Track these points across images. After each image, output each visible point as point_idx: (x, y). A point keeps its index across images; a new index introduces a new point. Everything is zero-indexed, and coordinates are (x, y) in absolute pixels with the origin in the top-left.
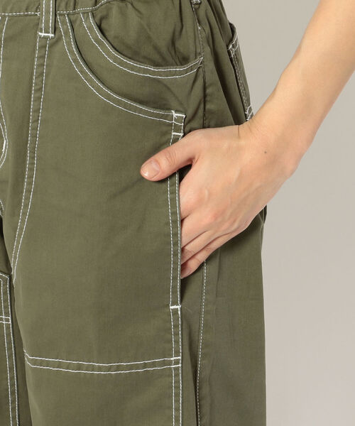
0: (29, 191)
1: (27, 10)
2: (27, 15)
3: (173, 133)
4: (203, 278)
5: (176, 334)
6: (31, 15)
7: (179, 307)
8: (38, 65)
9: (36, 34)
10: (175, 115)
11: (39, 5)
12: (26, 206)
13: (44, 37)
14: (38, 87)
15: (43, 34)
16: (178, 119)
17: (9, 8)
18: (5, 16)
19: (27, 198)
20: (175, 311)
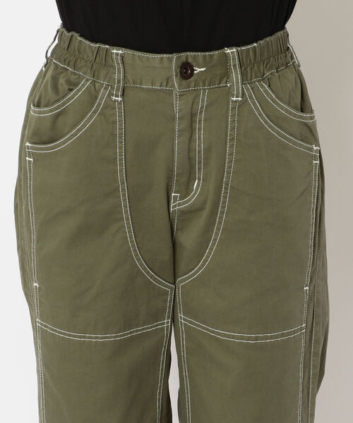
1: (220, 84)
2: (220, 87)
3: (314, 162)
6: (223, 87)
7: (308, 288)
8: (232, 121)
9: (229, 99)
10: (315, 148)
13: (236, 101)
14: (232, 137)
15: (235, 99)
16: (317, 151)
18: (205, 89)
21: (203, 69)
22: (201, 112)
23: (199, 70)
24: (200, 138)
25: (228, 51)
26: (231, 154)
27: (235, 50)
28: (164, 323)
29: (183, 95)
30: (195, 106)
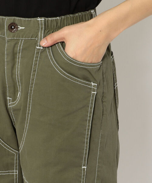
0: (28, 113)
1: (32, 38)
2: (32, 39)
3: (92, 92)
4: (97, 156)
5: (83, 179)
6: (33, 40)
7: (86, 167)
8: (35, 60)
9: (35, 47)
10: (93, 84)
11: (37, 35)
12: (28, 119)
13: (39, 49)
14: (34, 70)
15: (38, 48)
16: (94, 86)
17: (24, 36)
18: (22, 40)
19: (28, 116)
20: (84, 169)
21: (23, 28)
22: (19, 53)
23: (21, 28)
24: (18, 67)
25: (39, 19)
26: (33, 80)
27: (43, 19)
28: (13, 172)
29: (9, 41)
30: (15, 49)
